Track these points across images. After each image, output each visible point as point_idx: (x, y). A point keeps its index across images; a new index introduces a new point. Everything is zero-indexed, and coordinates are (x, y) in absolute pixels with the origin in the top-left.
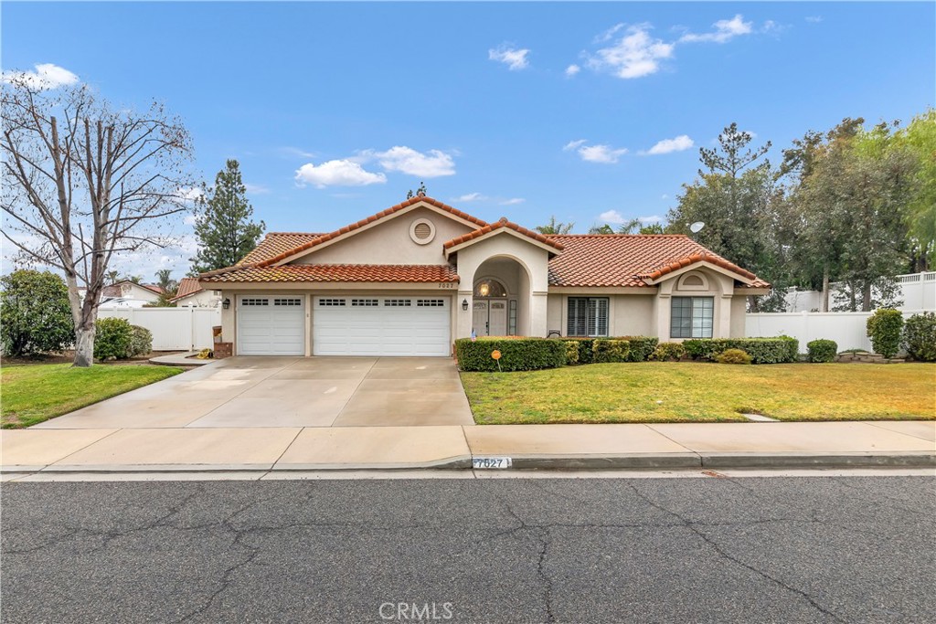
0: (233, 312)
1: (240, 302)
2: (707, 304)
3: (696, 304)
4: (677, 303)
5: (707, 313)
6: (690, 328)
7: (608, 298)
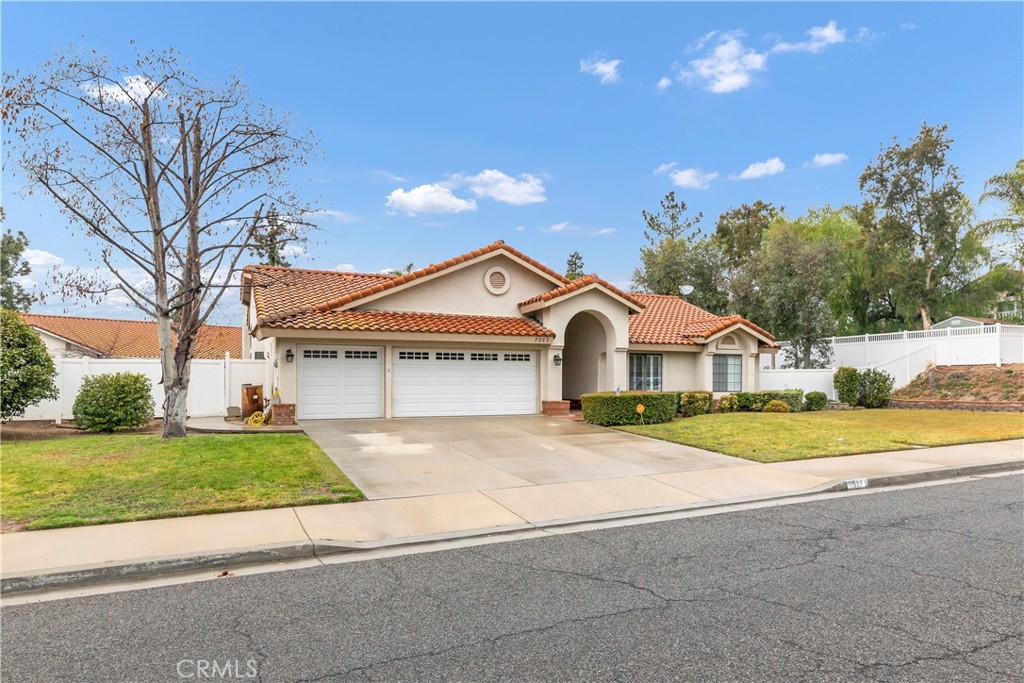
1: (302, 354)
2: (737, 361)
4: (717, 360)
5: (738, 370)
6: (725, 382)
7: (661, 355)
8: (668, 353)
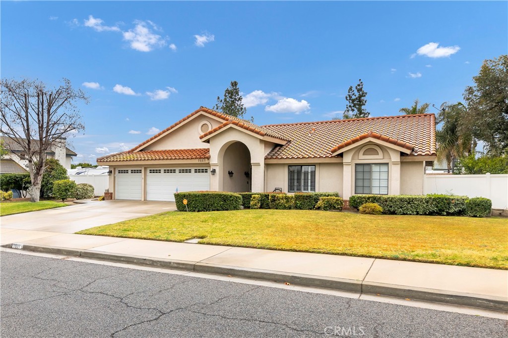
0: (113, 177)
1: (117, 172)
2: (384, 168)
3: (375, 169)
4: (360, 169)
5: (384, 176)
6: (370, 187)
7: (315, 166)
8: (320, 164)
